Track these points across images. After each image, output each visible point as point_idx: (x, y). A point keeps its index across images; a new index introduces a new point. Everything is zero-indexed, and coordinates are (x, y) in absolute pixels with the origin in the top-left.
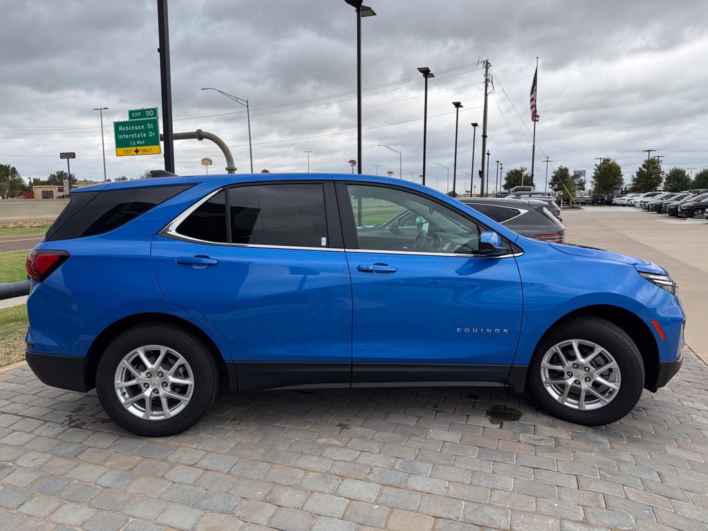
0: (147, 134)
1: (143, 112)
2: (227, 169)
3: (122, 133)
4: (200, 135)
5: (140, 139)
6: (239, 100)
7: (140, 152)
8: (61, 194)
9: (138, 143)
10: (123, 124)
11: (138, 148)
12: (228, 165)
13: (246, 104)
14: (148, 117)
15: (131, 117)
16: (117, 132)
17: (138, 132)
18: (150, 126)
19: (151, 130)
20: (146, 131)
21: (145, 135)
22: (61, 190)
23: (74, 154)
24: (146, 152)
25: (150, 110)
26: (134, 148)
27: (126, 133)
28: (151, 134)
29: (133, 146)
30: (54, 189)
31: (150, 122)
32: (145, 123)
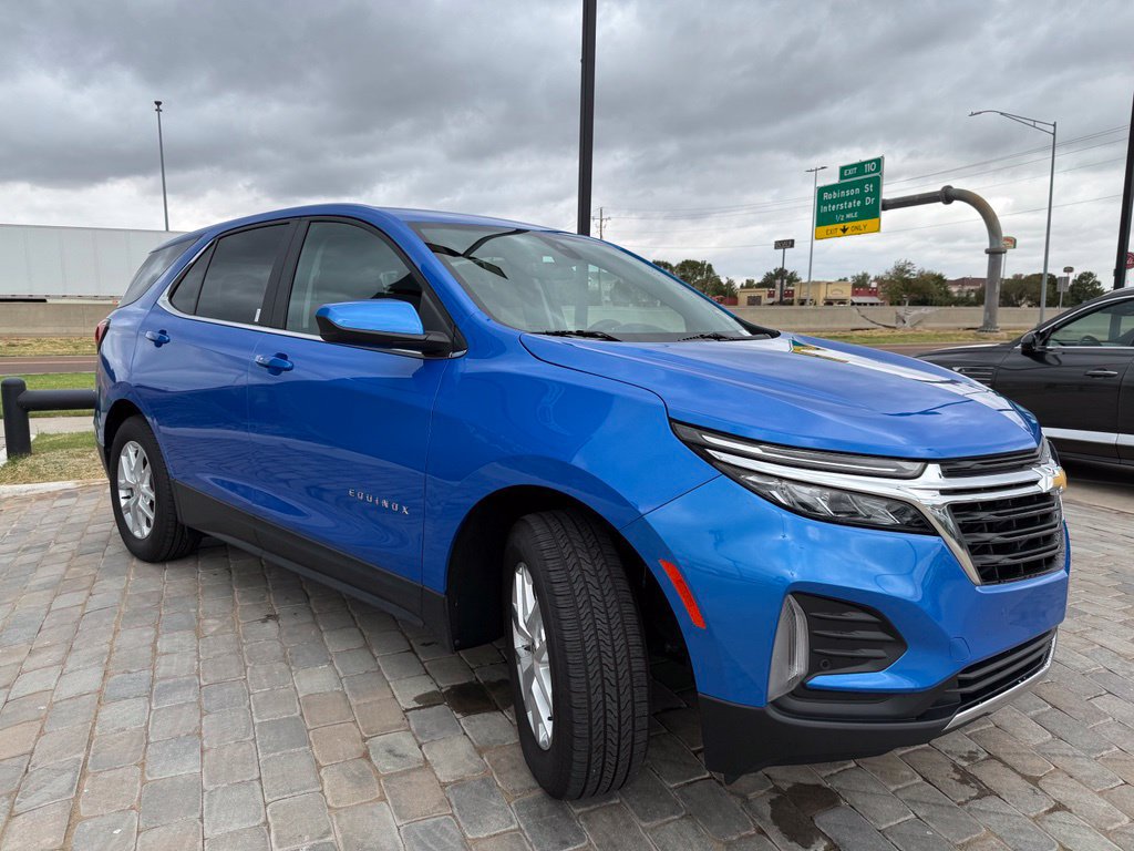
0: (863, 201)
1: (860, 167)
2: (987, 252)
3: (826, 203)
4: (947, 196)
5: (852, 210)
6: (1037, 125)
7: (847, 232)
8: (771, 300)
9: (848, 216)
10: (830, 189)
11: (848, 225)
12: (991, 244)
13: (1051, 129)
14: (868, 173)
15: (842, 176)
16: (821, 201)
17: (850, 199)
18: (868, 188)
19: (869, 194)
20: (861, 197)
21: (859, 202)
22: (771, 295)
23: (793, 241)
24: (858, 231)
25: (871, 161)
26: (841, 226)
27: (833, 202)
28: (869, 201)
29: (840, 222)
30: (763, 293)
31: (869, 181)
32: (861, 184)
